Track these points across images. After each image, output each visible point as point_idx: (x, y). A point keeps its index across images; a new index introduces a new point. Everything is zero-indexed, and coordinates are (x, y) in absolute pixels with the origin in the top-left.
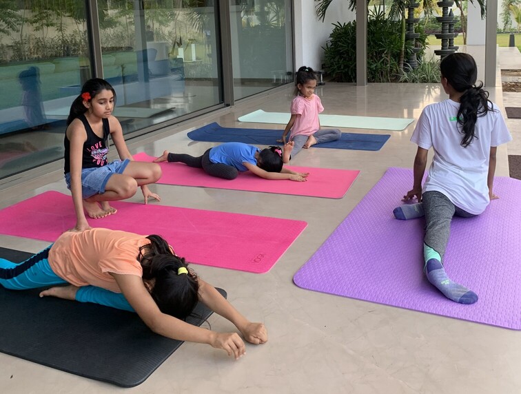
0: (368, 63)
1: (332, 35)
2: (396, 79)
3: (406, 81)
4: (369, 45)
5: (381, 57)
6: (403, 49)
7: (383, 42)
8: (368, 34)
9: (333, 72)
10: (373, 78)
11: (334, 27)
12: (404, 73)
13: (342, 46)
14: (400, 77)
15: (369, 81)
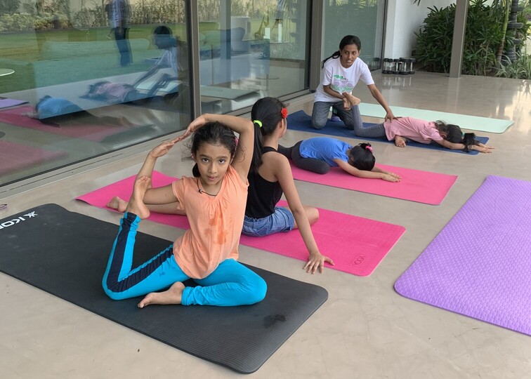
0: (464, 53)
1: (426, 20)
2: (492, 73)
3: (503, 76)
4: (467, 33)
5: (479, 48)
6: (503, 40)
7: (482, 31)
8: (467, 22)
9: (424, 60)
10: (467, 70)
11: (430, 11)
12: (502, 66)
13: (437, 33)
14: (497, 71)
15: (463, 73)
